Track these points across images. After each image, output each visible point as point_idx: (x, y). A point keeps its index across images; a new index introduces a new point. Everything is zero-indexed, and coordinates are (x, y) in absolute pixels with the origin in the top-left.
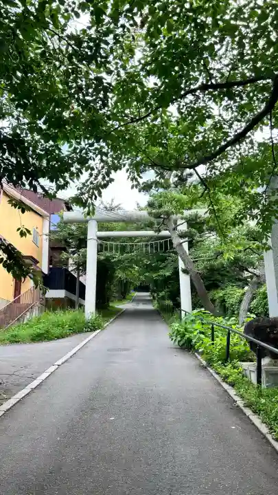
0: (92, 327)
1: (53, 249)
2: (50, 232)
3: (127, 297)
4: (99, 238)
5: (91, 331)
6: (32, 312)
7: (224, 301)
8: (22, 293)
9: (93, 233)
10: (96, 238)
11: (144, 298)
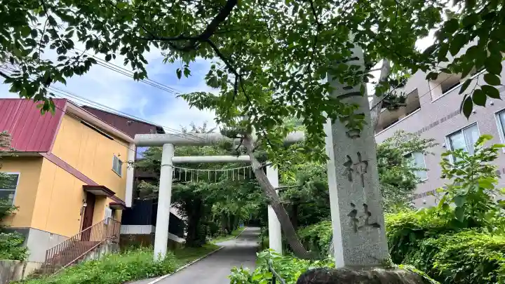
0: (159, 271)
1: (138, 179)
2: (136, 161)
3: (233, 233)
4: (176, 164)
5: (156, 276)
6: (98, 252)
7: (317, 238)
8: (93, 224)
9: (168, 158)
10: (171, 164)
11: (253, 233)
